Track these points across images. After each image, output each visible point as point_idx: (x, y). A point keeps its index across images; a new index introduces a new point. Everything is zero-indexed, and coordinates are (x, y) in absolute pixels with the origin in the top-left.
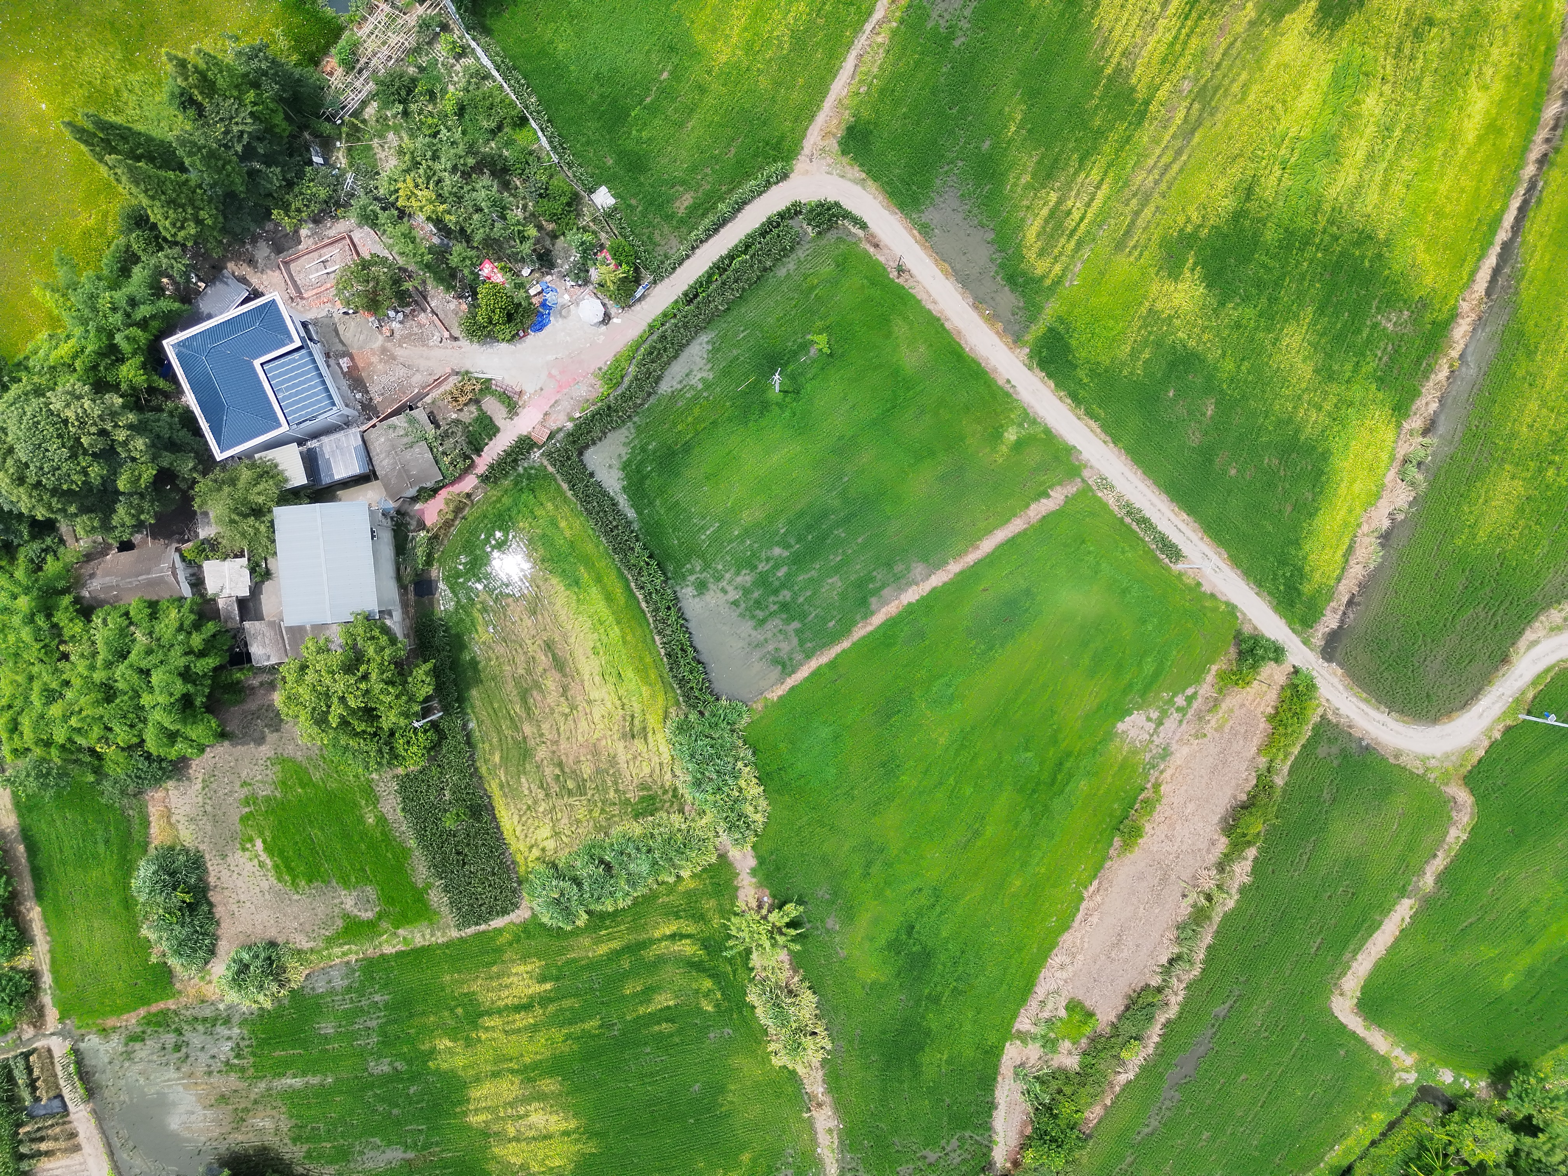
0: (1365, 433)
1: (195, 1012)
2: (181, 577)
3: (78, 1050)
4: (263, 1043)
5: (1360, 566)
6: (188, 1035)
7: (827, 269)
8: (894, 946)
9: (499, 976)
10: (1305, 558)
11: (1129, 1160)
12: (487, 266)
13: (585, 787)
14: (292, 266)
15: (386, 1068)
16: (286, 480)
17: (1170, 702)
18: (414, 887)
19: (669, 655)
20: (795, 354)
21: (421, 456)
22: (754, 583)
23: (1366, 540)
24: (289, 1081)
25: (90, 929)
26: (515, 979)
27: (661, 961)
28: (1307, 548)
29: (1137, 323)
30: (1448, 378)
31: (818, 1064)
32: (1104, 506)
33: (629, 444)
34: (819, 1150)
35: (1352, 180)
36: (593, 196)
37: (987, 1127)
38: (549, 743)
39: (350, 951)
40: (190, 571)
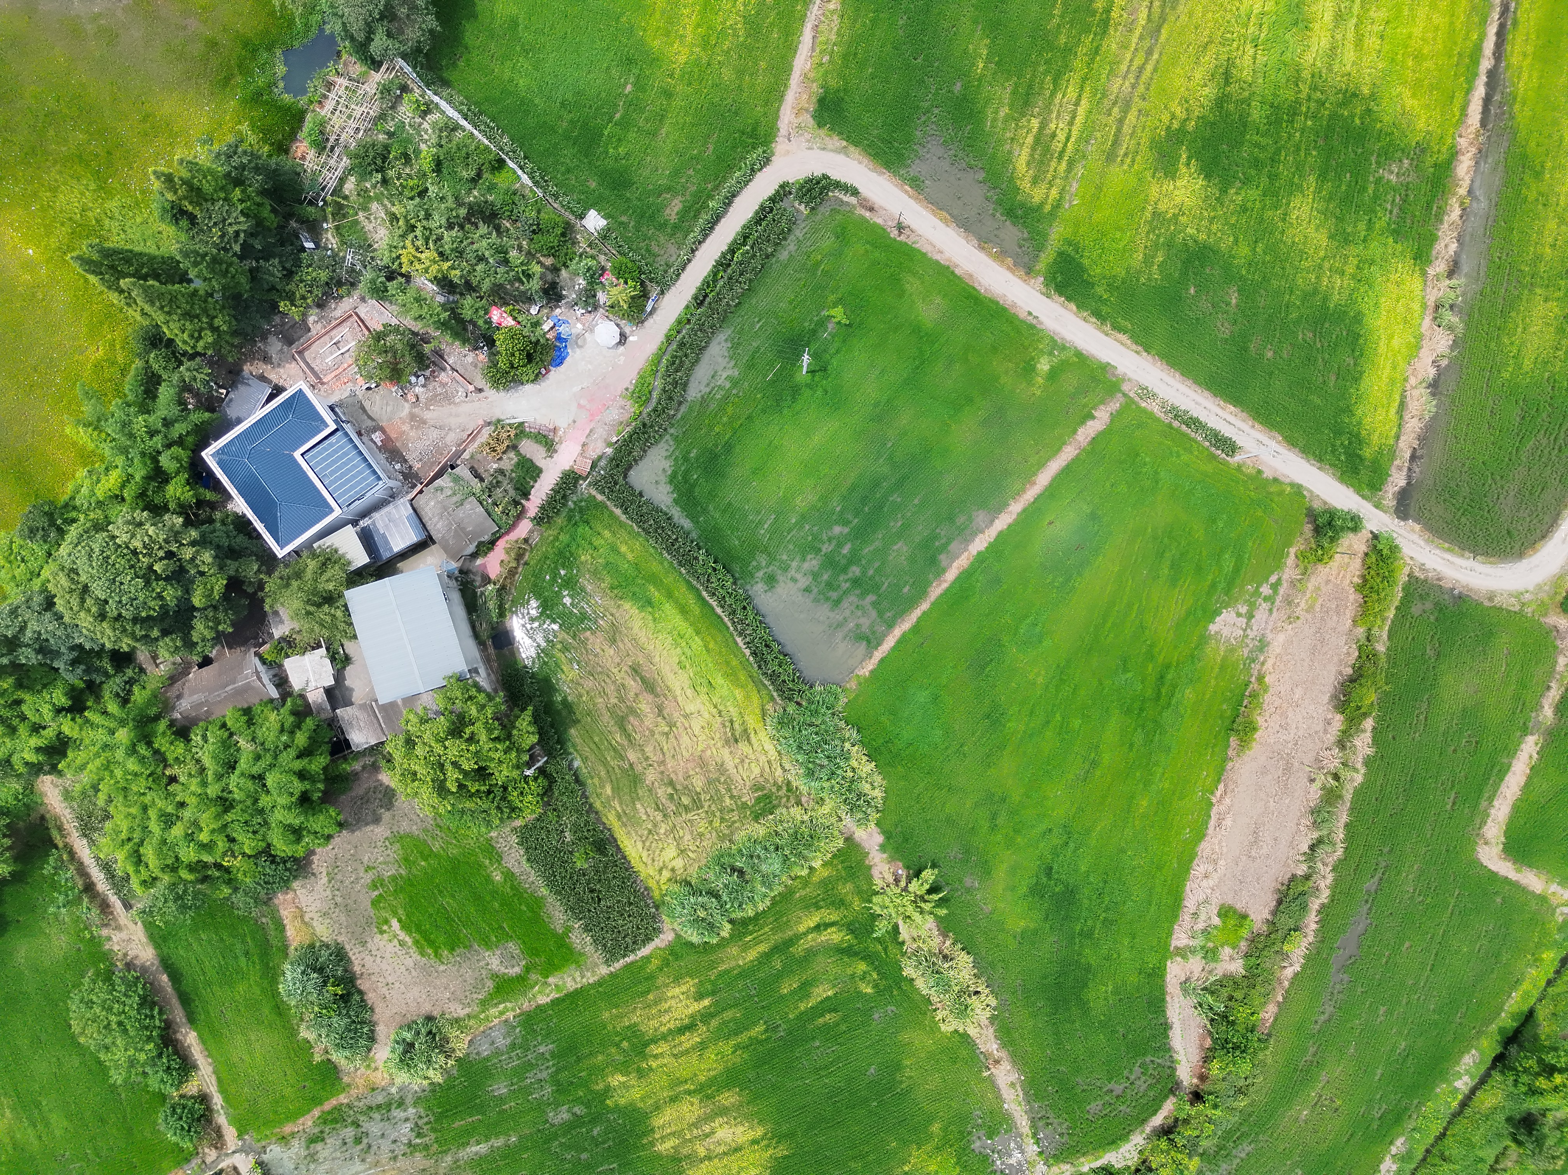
0: (1392, 287)
1: (368, 1102)
2: (266, 679)
3: (263, 1162)
4: (440, 1118)
5: (1415, 420)
6: (366, 1126)
7: (828, 243)
8: (1036, 891)
9: (656, 1003)
10: (1359, 423)
11: (1312, 1050)
12: (495, 312)
13: (700, 800)
14: (306, 354)
15: (566, 1116)
16: (349, 563)
17: (1256, 593)
18: (555, 934)
19: (754, 654)
20: (814, 332)
21: (473, 512)
22: (824, 566)
23: (1416, 393)
24: (474, 1149)
25: (248, 1042)
26: (672, 1002)
27: (811, 954)
28: (1359, 413)
29: (1144, 229)
30: (1461, 217)
31: (987, 1022)
32: (1150, 415)
33: (671, 456)
34: (1006, 1106)
35: (1325, 43)
36: (584, 222)
37: (1166, 1049)
38: (655, 765)
39: (506, 1009)
40: (272, 672)
